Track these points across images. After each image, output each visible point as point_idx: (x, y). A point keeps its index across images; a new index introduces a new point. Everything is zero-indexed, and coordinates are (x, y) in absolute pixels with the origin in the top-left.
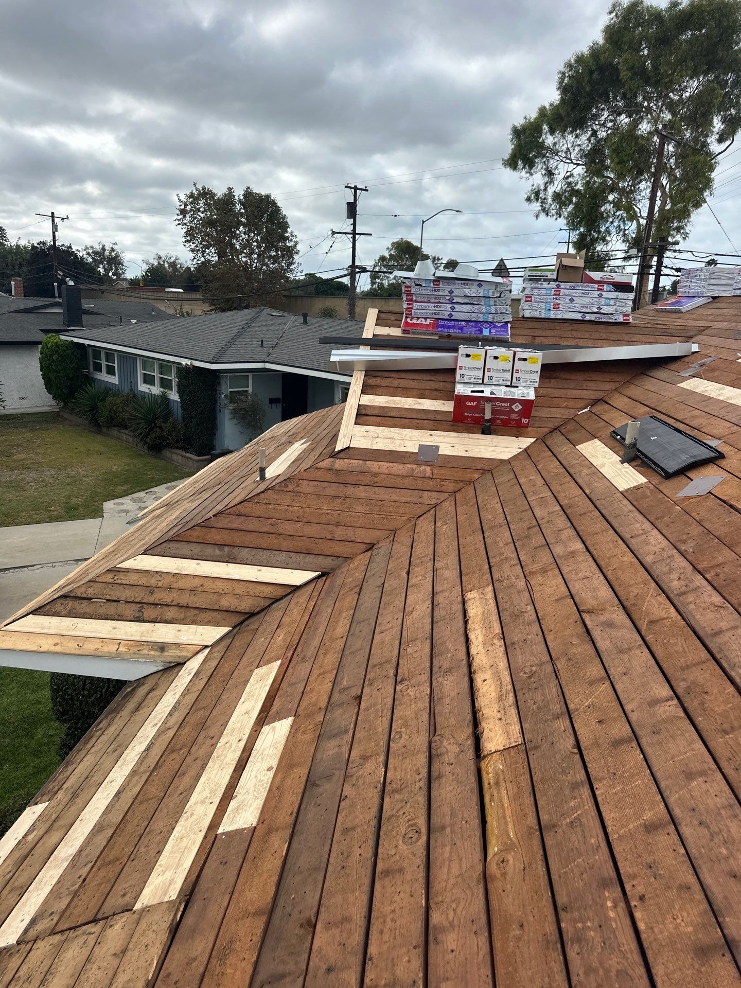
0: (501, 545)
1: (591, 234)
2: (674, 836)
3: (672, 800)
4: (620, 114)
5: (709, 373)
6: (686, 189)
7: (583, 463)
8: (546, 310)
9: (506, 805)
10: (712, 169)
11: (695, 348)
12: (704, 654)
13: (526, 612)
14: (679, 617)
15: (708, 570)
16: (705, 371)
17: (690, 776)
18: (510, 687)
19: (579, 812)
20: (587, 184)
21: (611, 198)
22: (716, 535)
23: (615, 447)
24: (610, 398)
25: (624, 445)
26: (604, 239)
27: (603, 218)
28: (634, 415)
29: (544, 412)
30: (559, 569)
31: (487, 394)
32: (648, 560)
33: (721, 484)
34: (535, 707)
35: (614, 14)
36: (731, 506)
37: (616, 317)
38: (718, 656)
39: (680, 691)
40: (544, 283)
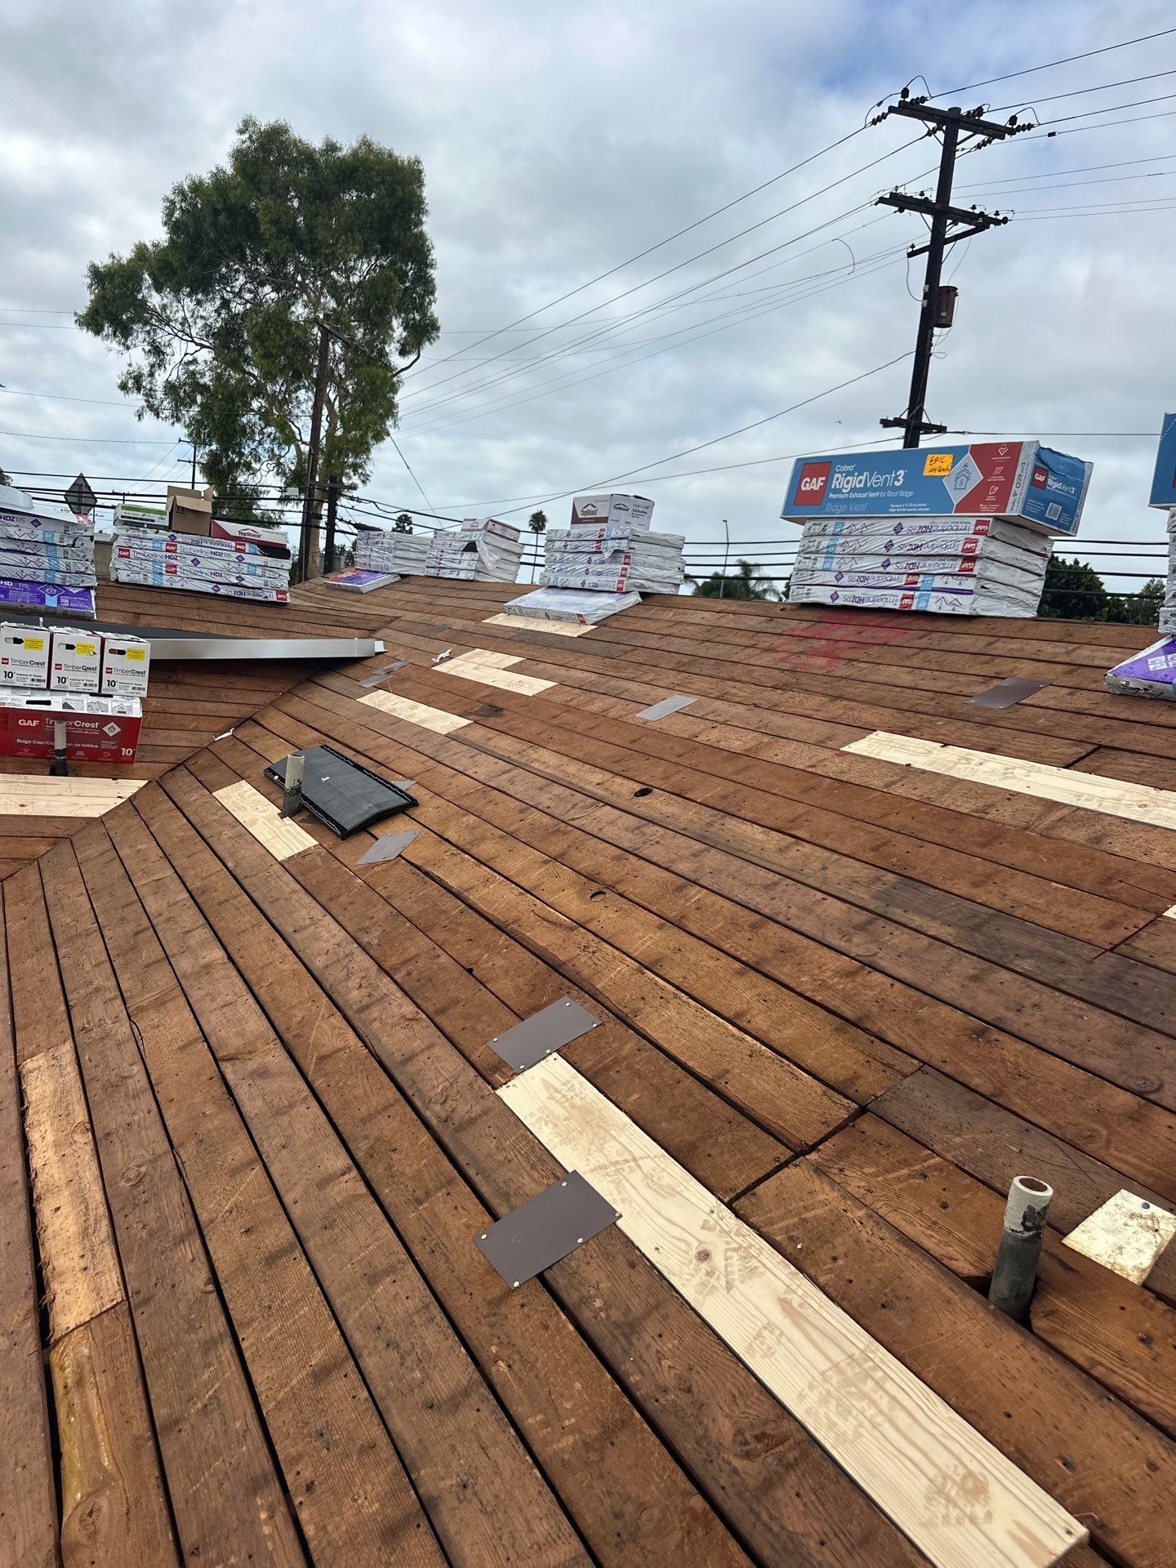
0: (88, 967)
1: (228, 456)
2: (354, 1376)
3: (349, 1323)
4: (262, 284)
5: (397, 684)
6: (362, 412)
7: (224, 819)
8: (155, 573)
9: (95, 1414)
10: (394, 389)
11: (379, 646)
12: (392, 1093)
13: (130, 1077)
14: (361, 1044)
15: (397, 969)
16: (393, 680)
17: (373, 1279)
18: (102, 1210)
19: (217, 1386)
20: (218, 378)
21: (255, 405)
22: (408, 915)
23: (270, 794)
24: (263, 717)
25: (283, 788)
26: (248, 466)
27: (245, 432)
28: (297, 742)
29: (160, 738)
30: (185, 996)
31: (56, 706)
32: (318, 963)
33: (414, 842)
34: (144, 1233)
35: (247, 135)
36: (427, 874)
37: (266, 594)
38: (410, 1093)
39: (360, 1155)
40: (148, 530)
